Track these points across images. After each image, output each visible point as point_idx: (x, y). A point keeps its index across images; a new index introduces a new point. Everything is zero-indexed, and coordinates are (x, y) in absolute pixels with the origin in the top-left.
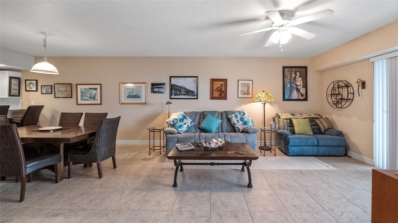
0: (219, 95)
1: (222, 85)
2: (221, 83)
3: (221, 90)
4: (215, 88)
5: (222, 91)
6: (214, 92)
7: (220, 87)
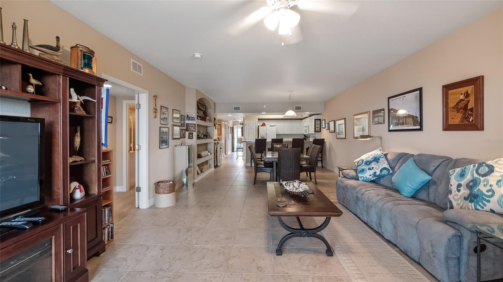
0: (462, 121)
1: (467, 95)
2: (464, 90)
3: (467, 105)
4: (451, 105)
5: (468, 109)
6: (451, 114)
7: (464, 100)
